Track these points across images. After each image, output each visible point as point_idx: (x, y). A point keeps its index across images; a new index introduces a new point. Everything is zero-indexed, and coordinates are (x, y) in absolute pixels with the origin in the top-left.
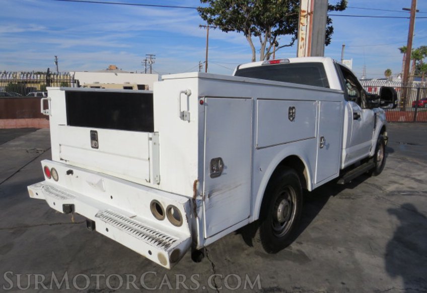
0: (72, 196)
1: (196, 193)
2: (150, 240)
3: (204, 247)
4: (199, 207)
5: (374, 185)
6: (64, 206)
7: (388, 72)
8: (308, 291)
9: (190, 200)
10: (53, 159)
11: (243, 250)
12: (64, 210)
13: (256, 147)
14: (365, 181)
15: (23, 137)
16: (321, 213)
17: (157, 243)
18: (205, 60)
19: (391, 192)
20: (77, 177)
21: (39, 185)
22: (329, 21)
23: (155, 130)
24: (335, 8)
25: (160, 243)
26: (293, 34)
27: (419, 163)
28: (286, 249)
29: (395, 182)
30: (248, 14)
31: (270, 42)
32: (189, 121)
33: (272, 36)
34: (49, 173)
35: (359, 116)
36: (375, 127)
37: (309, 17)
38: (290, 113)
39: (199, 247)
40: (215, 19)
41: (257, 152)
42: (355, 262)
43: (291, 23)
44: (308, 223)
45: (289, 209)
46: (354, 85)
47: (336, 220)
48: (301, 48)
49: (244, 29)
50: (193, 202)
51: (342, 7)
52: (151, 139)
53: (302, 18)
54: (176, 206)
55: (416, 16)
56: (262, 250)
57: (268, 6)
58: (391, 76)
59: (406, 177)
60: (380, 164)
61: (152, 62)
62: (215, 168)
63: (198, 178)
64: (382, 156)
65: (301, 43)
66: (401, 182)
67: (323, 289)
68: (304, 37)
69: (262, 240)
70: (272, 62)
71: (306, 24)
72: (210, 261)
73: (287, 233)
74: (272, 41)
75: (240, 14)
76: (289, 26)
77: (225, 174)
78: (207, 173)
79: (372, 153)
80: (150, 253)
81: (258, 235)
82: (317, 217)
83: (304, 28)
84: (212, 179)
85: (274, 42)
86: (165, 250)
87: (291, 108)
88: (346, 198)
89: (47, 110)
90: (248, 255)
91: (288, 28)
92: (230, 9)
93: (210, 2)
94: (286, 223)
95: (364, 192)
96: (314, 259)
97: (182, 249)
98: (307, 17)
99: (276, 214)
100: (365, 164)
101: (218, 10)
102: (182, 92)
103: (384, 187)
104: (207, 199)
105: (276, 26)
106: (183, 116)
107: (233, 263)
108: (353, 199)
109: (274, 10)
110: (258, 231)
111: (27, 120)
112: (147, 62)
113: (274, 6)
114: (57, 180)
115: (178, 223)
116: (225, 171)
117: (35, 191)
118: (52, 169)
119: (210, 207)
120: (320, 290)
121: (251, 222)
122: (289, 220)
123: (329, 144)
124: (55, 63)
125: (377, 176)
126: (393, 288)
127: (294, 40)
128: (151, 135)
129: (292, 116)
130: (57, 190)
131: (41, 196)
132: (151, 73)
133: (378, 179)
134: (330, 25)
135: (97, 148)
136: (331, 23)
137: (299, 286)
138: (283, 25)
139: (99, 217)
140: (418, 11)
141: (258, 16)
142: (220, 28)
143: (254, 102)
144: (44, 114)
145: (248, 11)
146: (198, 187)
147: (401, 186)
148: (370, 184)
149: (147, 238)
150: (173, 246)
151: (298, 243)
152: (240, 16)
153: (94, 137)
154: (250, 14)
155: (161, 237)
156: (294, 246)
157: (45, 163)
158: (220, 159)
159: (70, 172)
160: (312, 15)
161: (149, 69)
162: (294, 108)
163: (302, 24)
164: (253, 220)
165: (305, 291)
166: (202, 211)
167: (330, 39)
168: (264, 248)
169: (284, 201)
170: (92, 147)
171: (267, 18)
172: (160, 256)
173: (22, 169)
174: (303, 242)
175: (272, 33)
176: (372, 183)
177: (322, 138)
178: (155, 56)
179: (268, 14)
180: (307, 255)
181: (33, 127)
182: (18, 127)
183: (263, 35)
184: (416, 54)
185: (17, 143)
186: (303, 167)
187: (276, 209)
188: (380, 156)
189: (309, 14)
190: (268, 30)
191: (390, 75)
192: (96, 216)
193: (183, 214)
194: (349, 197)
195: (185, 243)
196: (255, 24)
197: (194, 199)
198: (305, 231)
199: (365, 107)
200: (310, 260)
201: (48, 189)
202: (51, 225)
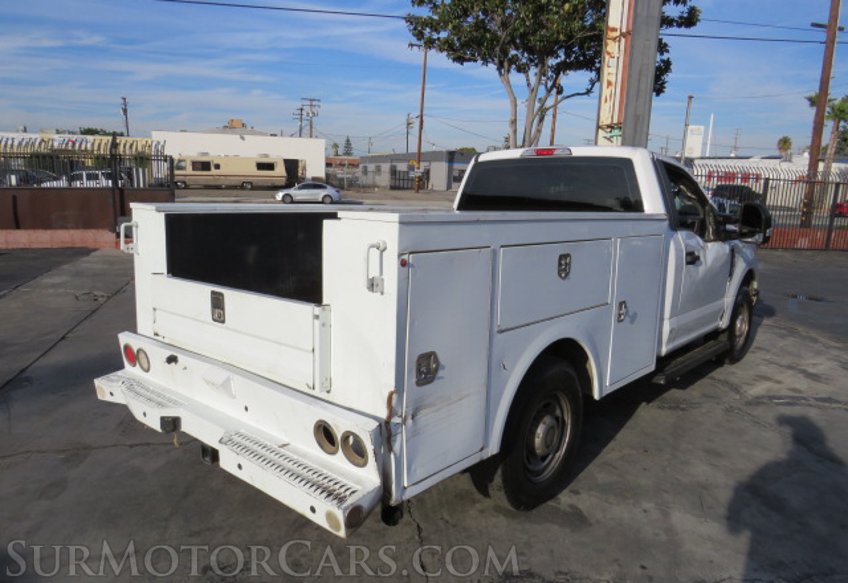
0: (175, 403)
1: (392, 412)
2: (314, 488)
3: (403, 502)
4: (396, 435)
5: (726, 383)
6: (163, 420)
7: (785, 143)
8: (581, 579)
9: (380, 425)
10: (139, 330)
11: (474, 502)
12: (162, 426)
13: (496, 329)
14: (710, 375)
15: (65, 267)
16: (619, 436)
17: (325, 494)
18: (418, 113)
19: (757, 397)
20: (185, 368)
21: (116, 378)
22: (662, 48)
23: (325, 302)
24: (677, 21)
25: (329, 496)
26: (591, 71)
27: (821, 339)
28: (551, 503)
29: (765, 378)
30: (503, 31)
31: (546, 86)
32: (382, 293)
33: (550, 73)
34: (133, 357)
35: (698, 258)
36: (731, 275)
37: (623, 40)
38: (560, 264)
39: (394, 501)
40: (439, 39)
41: (500, 336)
42: (670, 530)
43: (589, 49)
44: (595, 454)
45: (556, 433)
46: (693, 197)
47: (646, 451)
48: (606, 101)
49: (496, 60)
50: (387, 427)
51: (690, 20)
52: (317, 317)
53: (609, 42)
54: (358, 433)
55: (837, 40)
56: (506, 504)
57: (543, 18)
58: (789, 152)
59: (790, 367)
60: (741, 341)
61: (313, 113)
62: (423, 369)
63: (396, 387)
64: (745, 328)
65: (606, 92)
66: (779, 377)
67: (607, 577)
68: (613, 80)
69: (505, 487)
70: (540, 152)
71: (616, 55)
72: (414, 520)
73: (553, 474)
74: (550, 84)
75: (489, 31)
76: (584, 55)
77: (442, 378)
78: (410, 379)
79: (724, 323)
80: (313, 510)
81: (498, 479)
82: (612, 444)
83: (613, 62)
84: (420, 388)
85: (554, 86)
86: (339, 507)
87: (563, 257)
88: (670, 408)
89: (131, 245)
90: (482, 512)
91: (582, 58)
92: (470, 19)
93: (430, 6)
94: (550, 457)
95: (705, 396)
96: (598, 522)
97: (366, 505)
98: (619, 41)
99: (533, 441)
100: (712, 342)
101: (446, 24)
102: (372, 246)
103: (743, 386)
104: (410, 421)
105: (558, 56)
106: (372, 285)
107: (454, 526)
108: (683, 409)
109: (555, 26)
110: (499, 472)
111: (72, 232)
112: (304, 113)
113: (556, 17)
114: (147, 370)
115: (361, 461)
116: (440, 373)
117: (109, 389)
118: (139, 350)
119: (414, 434)
120: (602, 578)
121: (485, 457)
122: (557, 452)
123: (635, 314)
124: (122, 112)
125: (734, 366)
126: (730, 578)
127: (593, 83)
128: (317, 310)
129: (565, 270)
130: (148, 390)
131: (119, 398)
132: (311, 136)
133: (735, 370)
134: (665, 56)
135: (223, 322)
136: (668, 51)
137: (566, 571)
138: (574, 52)
139: (226, 444)
140: (841, 29)
141: (523, 36)
142: (448, 55)
143: (495, 253)
144: (126, 251)
145: (504, 25)
146: (394, 402)
147: (777, 386)
148: (719, 380)
149: (309, 485)
150: (351, 501)
151: (571, 491)
152: (488, 35)
153: (217, 302)
154: (509, 30)
155: (331, 483)
156: (565, 498)
157: (125, 338)
158: (433, 354)
159: (172, 359)
160: (629, 37)
161: (308, 128)
162: (568, 255)
163: (609, 53)
164: (489, 455)
165: (576, 579)
166: (400, 442)
167: (664, 83)
168: (509, 501)
169: (548, 419)
170: (215, 320)
171: (541, 41)
172: (330, 516)
173: (70, 335)
174: (581, 491)
175: (552, 67)
176: (722, 378)
177: (622, 304)
178: (319, 100)
179: (543, 32)
180: (586, 514)
181: (83, 245)
182: (55, 246)
183: (533, 71)
184: (839, 110)
185: (56, 280)
186: (585, 358)
187: (533, 433)
188: (740, 328)
189: (622, 35)
190: (542, 62)
191: (789, 148)
192: (220, 441)
193: (369, 448)
194: (676, 406)
195: (373, 495)
196: (517, 49)
197: (387, 422)
198: (586, 470)
199: (712, 237)
200: (591, 525)
201: (131, 386)
202: (131, 446)
